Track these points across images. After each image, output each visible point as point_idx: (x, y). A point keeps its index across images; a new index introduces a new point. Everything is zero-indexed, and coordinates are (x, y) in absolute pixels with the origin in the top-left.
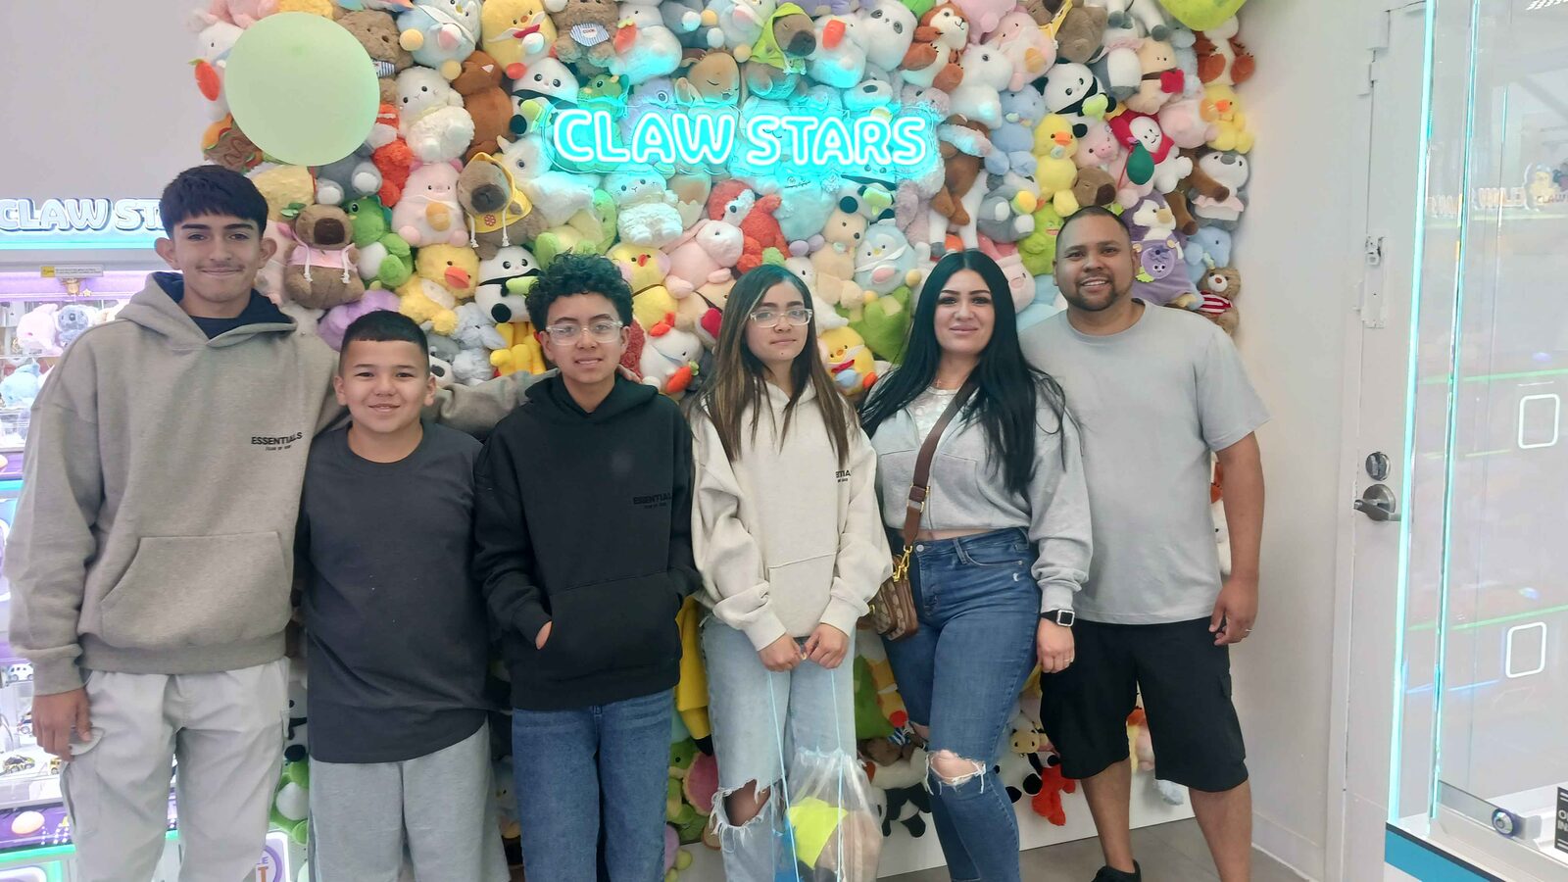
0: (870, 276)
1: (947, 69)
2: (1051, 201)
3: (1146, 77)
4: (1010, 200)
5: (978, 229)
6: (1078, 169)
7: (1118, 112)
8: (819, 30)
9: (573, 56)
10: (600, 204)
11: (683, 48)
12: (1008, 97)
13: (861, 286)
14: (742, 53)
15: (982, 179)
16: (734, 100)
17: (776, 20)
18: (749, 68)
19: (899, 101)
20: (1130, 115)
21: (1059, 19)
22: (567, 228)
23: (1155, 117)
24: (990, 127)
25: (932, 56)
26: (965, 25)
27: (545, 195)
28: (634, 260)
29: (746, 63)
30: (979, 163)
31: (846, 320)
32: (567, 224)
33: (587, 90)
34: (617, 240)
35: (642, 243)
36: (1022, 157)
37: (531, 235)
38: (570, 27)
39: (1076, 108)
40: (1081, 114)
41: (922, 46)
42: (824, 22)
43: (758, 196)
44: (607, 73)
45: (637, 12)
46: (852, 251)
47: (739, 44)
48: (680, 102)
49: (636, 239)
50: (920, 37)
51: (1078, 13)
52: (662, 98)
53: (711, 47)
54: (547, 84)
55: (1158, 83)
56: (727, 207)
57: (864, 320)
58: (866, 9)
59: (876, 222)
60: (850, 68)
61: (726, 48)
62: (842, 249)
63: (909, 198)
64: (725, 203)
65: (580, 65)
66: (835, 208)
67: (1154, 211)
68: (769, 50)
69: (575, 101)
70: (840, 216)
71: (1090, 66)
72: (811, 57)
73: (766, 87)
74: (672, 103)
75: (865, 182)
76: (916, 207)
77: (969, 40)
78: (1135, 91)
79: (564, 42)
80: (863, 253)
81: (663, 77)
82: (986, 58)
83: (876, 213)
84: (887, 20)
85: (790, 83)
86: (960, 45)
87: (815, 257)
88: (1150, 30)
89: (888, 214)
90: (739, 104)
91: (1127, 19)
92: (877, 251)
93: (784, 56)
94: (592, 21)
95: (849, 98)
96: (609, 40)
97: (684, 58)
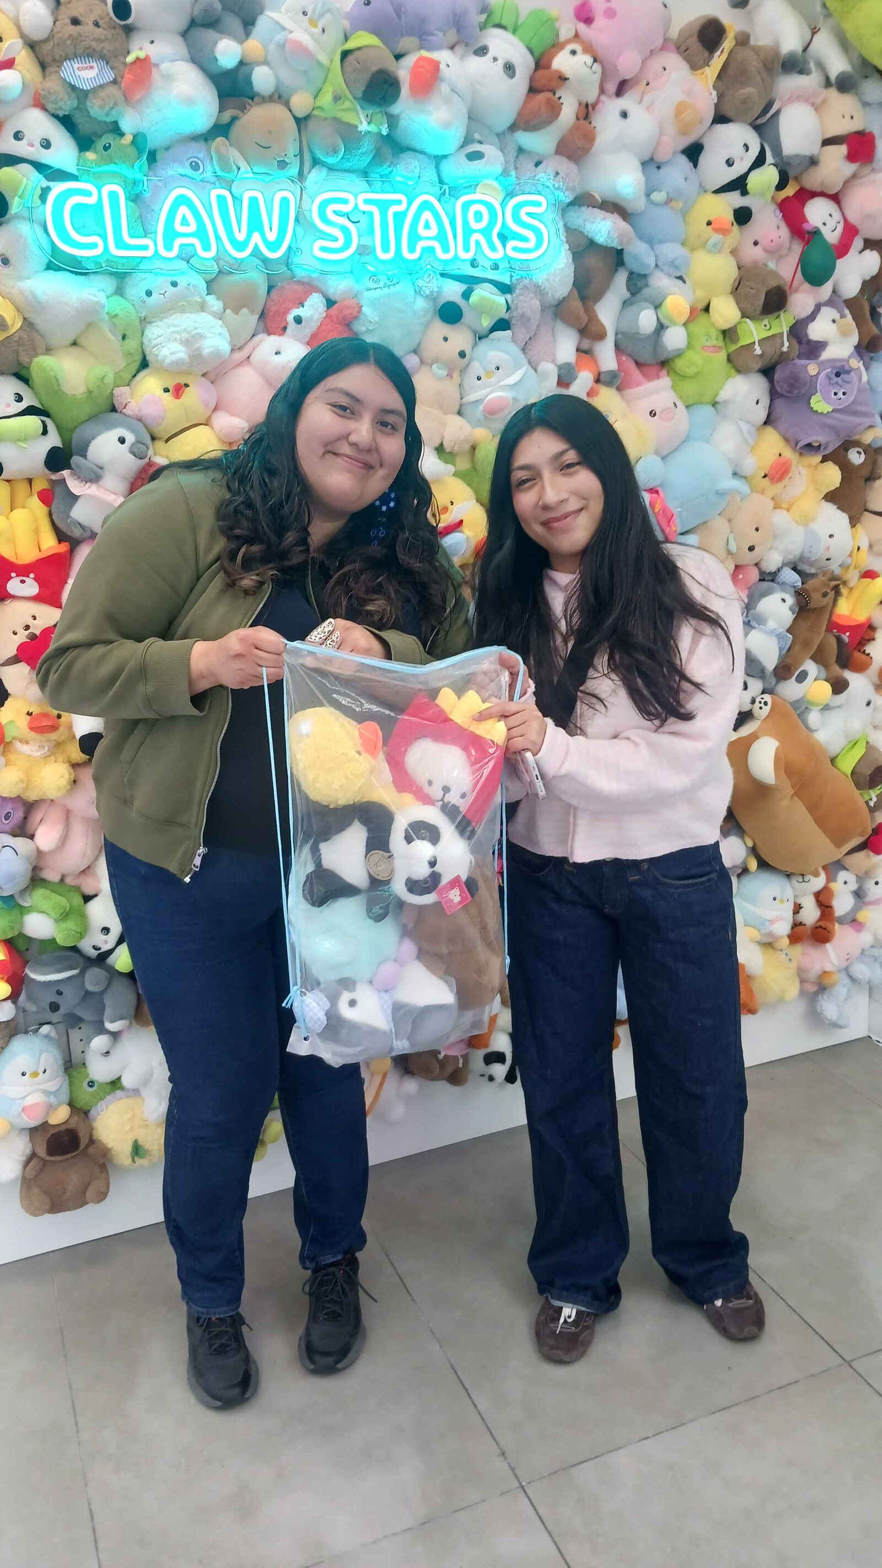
0: (481, 408)
1: (575, 129)
2: (707, 309)
3: (827, 142)
4: (657, 307)
5: (617, 346)
6: (739, 268)
7: (790, 191)
8: (404, 71)
9: (67, 105)
10: (116, 315)
11: (219, 94)
12: (652, 169)
13: (470, 423)
14: (301, 103)
15: (621, 278)
16: (293, 170)
17: (345, 54)
18: (311, 124)
19: (513, 173)
20: (805, 195)
21: (718, 60)
22: (73, 349)
23: (836, 198)
24: (630, 211)
25: (554, 109)
26: (597, 67)
27: (39, 303)
28: (166, 390)
29: (307, 118)
30: (617, 257)
31: (451, 468)
32: (74, 344)
33: (90, 155)
34: (144, 364)
35: (176, 368)
36: (671, 251)
37: (24, 358)
38: (60, 63)
39: (739, 185)
40: (744, 193)
41: (541, 97)
42: (409, 61)
43: (330, 303)
44: (116, 129)
45: (152, 42)
46: (456, 375)
47: (295, 90)
48: (220, 173)
49: (168, 361)
50: (537, 85)
51: (743, 53)
52: (195, 167)
53: (258, 94)
54: (32, 145)
55: (843, 149)
56: (290, 318)
57: (472, 468)
58: (467, 45)
59: (487, 336)
60: (447, 126)
61: (280, 97)
62: (443, 373)
63: (529, 305)
64: (287, 311)
65: (79, 119)
66: (433, 317)
67: (834, 321)
68: (337, 98)
69: (76, 173)
70: (440, 328)
71: (757, 128)
72: (396, 109)
73: (335, 151)
74: (209, 174)
75: (471, 282)
76: (538, 316)
77: (602, 91)
78: (813, 162)
79: (52, 84)
80: (470, 378)
81: (195, 138)
82: (624, 115)
83: (486, 323)
85: (367, 146)
86: (591, 96)
88: (833, 78)
89: (502, 325)
90: (301, 176)
91: (805, 62)
92: (489, 374)
93: (359, 107)
94: (89, 54)
95: (448, 169)
96: (115, 82)
97: (221, 110)
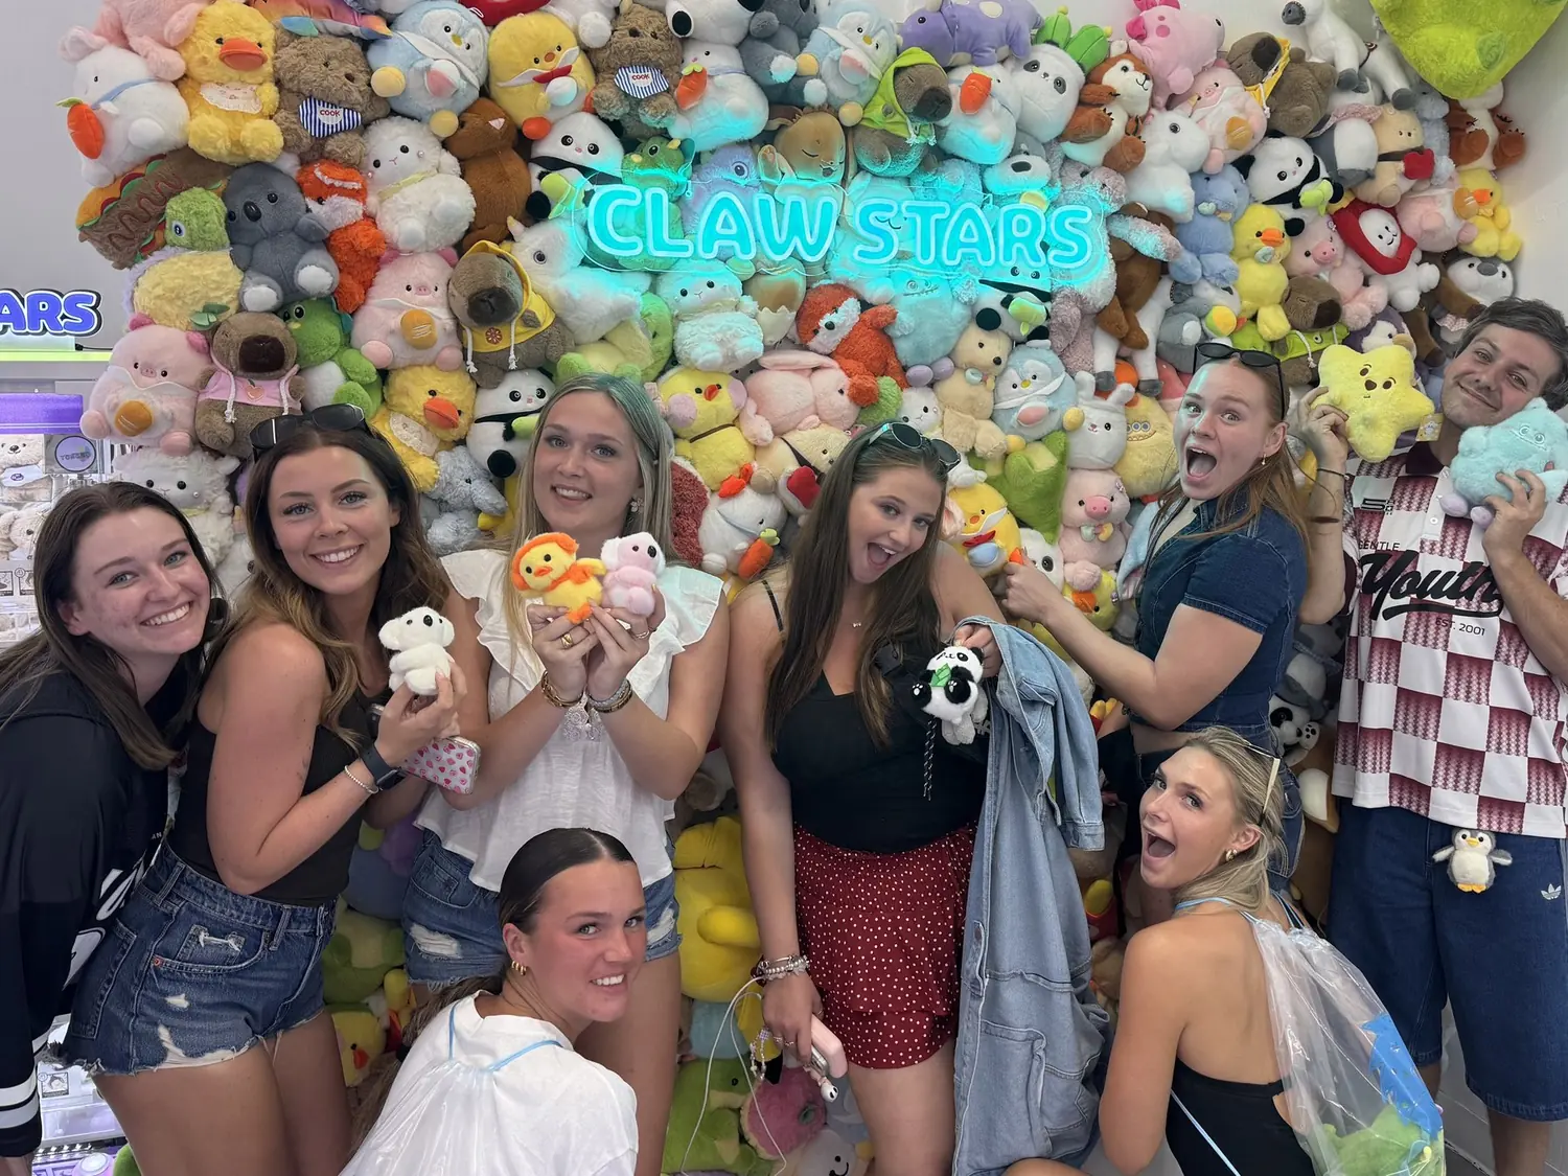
0: (1016, 416)
1: (1122, 144)
2: (1254, 318)
3: (1383, 158)
4: (1201, 318)
5: (1158, 354)
6: (1289, 278)
7: (1344, 203)
8: (954, 89)
9: (618, 111)
10: (649, 314)
11: (771, 104)
12: (1201, 181)
13: (1002, 429)
14: (850, 114)
15: (1165, 287)
16: (838, 177)
17: (898, 71)
18: (859, 134)
19: (1059, 184)
20: (1361, 206)
21: (1272, 78)
22: (603, 346)
23: (1393, 212)
24: (1176, 221)
25: (1104, 124)
26: (1149, 84)
27: (573, 301)
28: (698, 391)
29: (855, 127)
30: (1162, 268)
31: (982, 475)
32: (603, 339)
33: (636, 158)
34: (673, 361)
35: (709, 369)
36: (1219, 262)
37: (552, 354)
38: (615, 71)
39: (1292, 197)
40: (1297, 205)
41: (1092, 112)
42: (962, 74)
43: (865, 305)
44: (665, 135)
45: (708, 54)
46: (990, 382)
47: (846, 101)
48: (764, 178)
49: (700, 361)
50: (1088, 99)
51: (1298, 71)
52: (740, 171)
53: (808, 105)
54: (579, 150)
55: (1401, 165)
56: (822, 323)
57: (1004, 475)
58: (1017, 59)
59: (1024, 343)
60: (996, 140)
61: (829, 106)
62: (977, 379)
63: (1070, 313)
64: (821, 315)
65: (628, 123)
66: (970, 322)
67: (1390, 336)
68: (887, 112)
69: (619, 175)
70: (976, 334)
71: (1308, 140)
72: (944, 122)
73: (882, 162)
74: (753, 180)
75: (1011, 289)
76: (1078, 325)
77: (1152, 105)
78: (1369, 176)
79: (605, 91)
80: (1005, 387)
81: (742, 143)
82: (1174, 129)
83: (1025, 331)
84: (1046, 75)
85: (914, 156)
86: (1142, 110)
87: (940, 388)
88: (1390, 93)
89: (1040, 333)
90: (844, 182)
91: (1361, 79)
92: (1025, 382)
93: (908, 121)
94: (646, 63)
95: (992, 179)
96: (668, 91)
97: (771, 117)
